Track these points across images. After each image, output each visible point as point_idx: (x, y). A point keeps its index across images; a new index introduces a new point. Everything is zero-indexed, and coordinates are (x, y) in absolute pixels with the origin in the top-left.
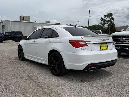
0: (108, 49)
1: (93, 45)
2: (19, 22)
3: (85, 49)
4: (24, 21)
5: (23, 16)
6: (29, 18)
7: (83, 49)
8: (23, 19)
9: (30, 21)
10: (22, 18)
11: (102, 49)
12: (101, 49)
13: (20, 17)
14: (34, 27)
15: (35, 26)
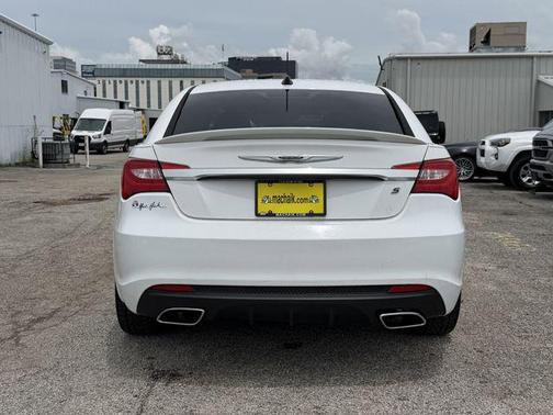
0: (324, 214)
1: (201, 187)
2: (465, 63)
3: (152, 206)
4: (490, 50)
5: (484, 25)
6: (517, 32)
7: (141, 206)
8: (487, 41)
9: (522, 48)
10: (480, 37)
11: (270, 214)
12: (257, 214)
13: (473, 32)
14: (539, 82)
15: (542, 78)
